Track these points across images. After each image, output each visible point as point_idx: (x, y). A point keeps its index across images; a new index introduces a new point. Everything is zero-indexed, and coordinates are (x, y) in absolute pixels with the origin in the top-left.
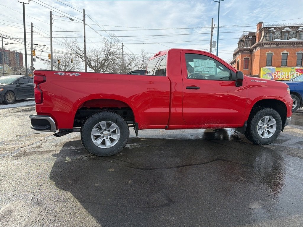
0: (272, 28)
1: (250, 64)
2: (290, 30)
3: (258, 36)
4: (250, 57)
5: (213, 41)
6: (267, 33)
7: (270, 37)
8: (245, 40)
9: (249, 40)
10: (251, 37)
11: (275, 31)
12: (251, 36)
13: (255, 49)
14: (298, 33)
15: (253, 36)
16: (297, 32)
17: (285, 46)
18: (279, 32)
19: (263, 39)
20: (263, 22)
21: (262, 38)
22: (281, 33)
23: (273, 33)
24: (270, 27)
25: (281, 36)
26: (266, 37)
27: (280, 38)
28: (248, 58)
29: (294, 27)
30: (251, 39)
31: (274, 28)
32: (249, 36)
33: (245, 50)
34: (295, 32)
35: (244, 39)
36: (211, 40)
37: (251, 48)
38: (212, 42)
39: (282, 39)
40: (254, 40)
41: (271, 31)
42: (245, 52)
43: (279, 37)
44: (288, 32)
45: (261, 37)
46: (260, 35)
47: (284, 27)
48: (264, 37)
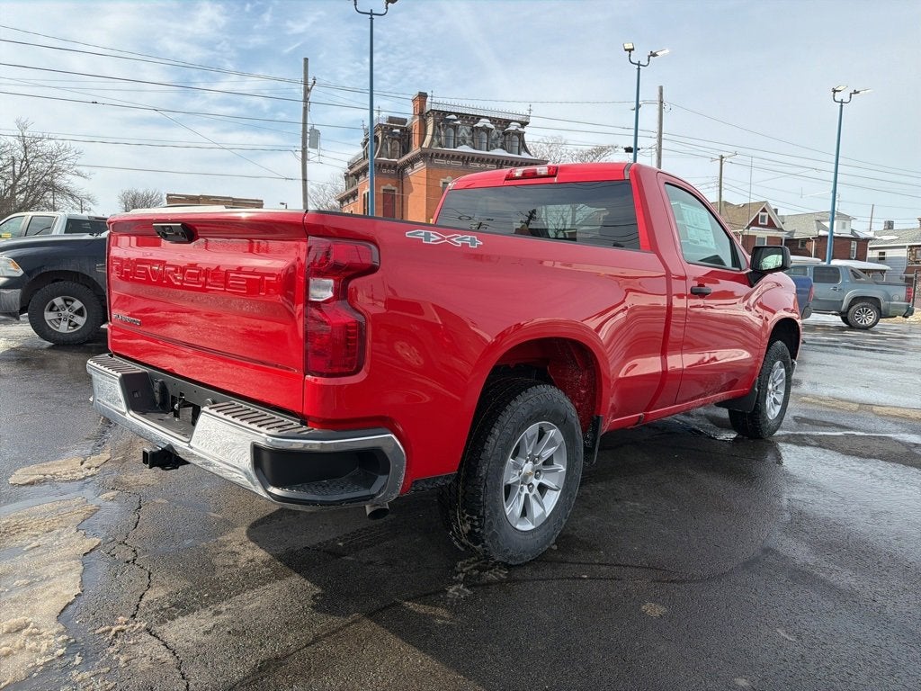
0: (451, 113)
1: (398, 206)
2: (492, 126)
3: (416, 131)
4: (396, 186)
5: (309, 127)
6: (439, 127)
7: (447, 138)
8: (383, 139)
9: (394, 139)
10: (398, 131)
11: (458, 122)
12: (397, 128)
13: (412, 167)
14: (507, 136)
15: (402, 130)
16: (505, 134)
17: (483, 165)
18: (469, 128)
19: (432, 141)
20: (429, 94)
21: (428, 138)
22: (473, 130)
23: (455, 128)
24: (447, 112)
25: (472, 139)
26: (439, 136)
27: (469, 145)
28: (393, 188)
29: (500, 120)
30: (397, 136)
31: (456, 114)
32: (392, 129)
33: (384, 166)
34: (501, 132)
35: (379, 134)
36: (305, 123)
37: (399, 161)
38: (308, 131)
39: (474, 148)
40: (406, 140)
41: (451, 123)
42: (384, 171)
43: (467, 142)
44: (488, 131)
45: (425, 134)
46: (423, 130)
47: (479, 118)
48: (433, 135)
